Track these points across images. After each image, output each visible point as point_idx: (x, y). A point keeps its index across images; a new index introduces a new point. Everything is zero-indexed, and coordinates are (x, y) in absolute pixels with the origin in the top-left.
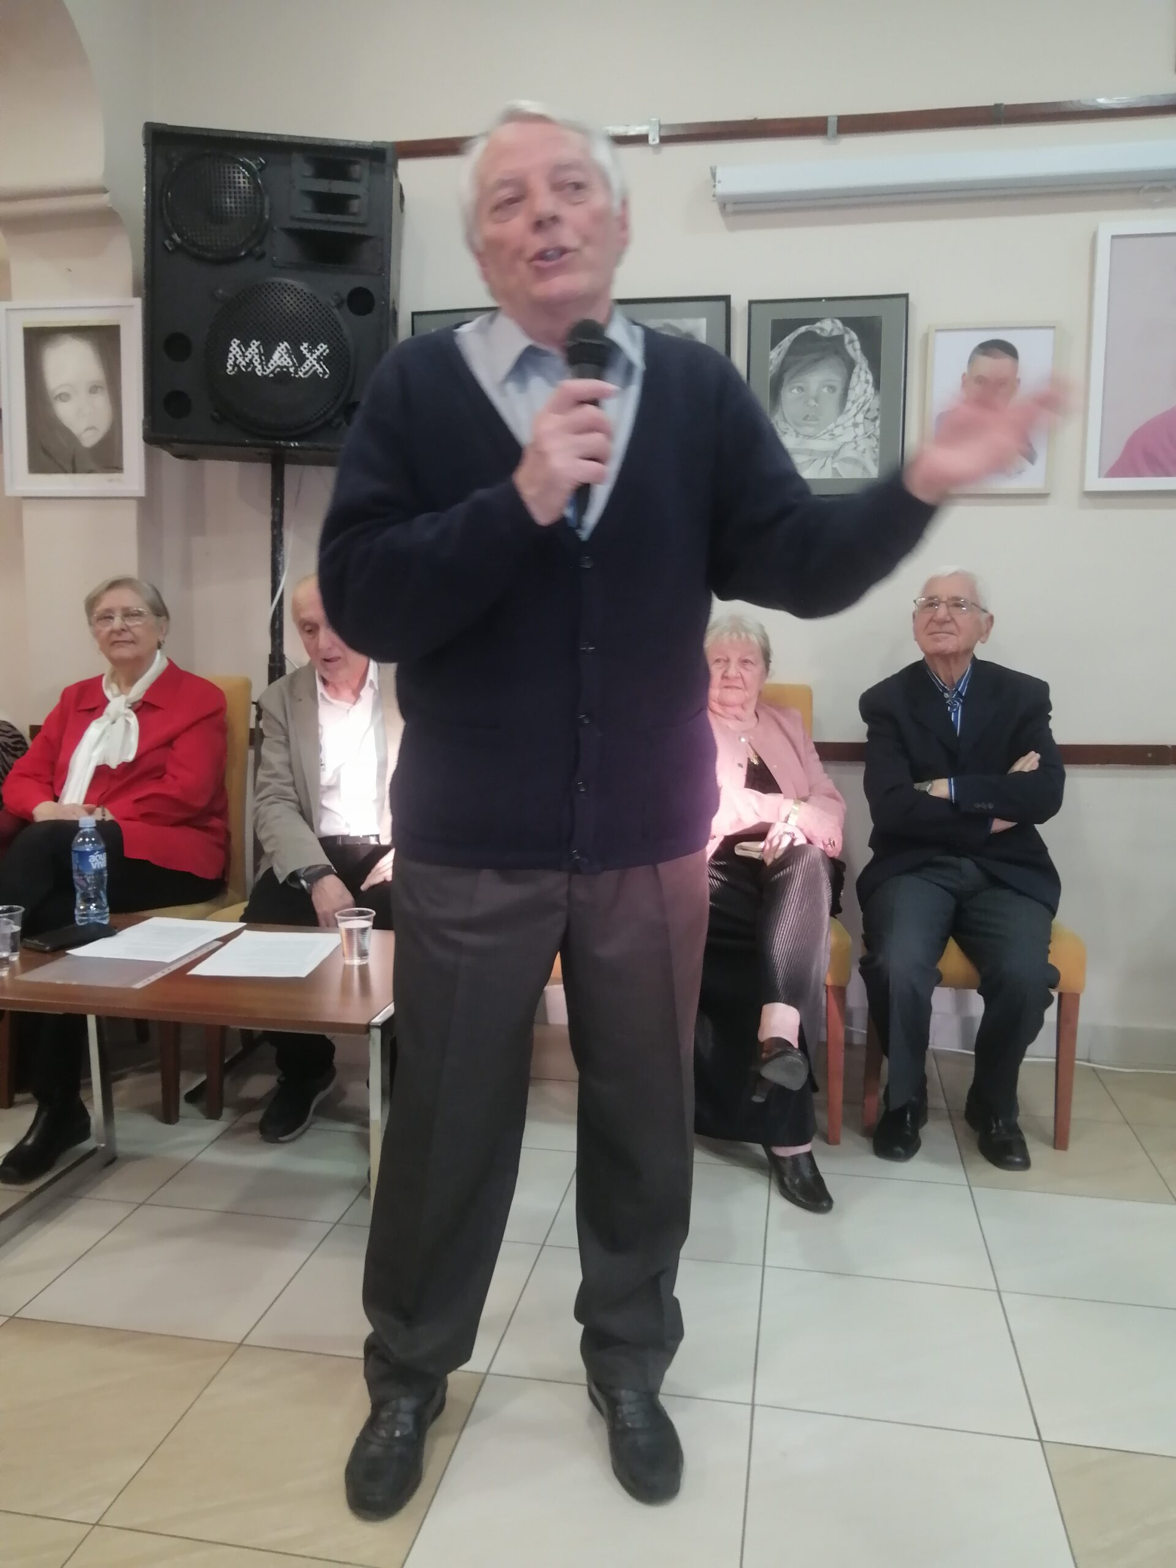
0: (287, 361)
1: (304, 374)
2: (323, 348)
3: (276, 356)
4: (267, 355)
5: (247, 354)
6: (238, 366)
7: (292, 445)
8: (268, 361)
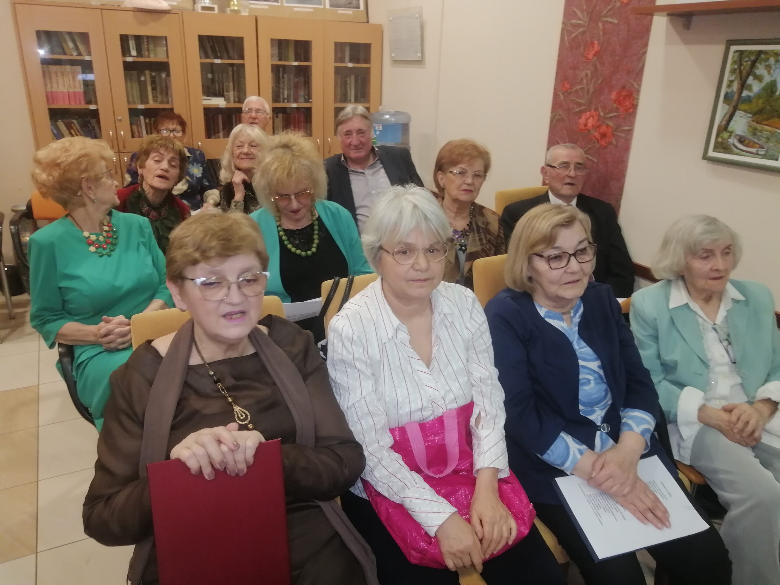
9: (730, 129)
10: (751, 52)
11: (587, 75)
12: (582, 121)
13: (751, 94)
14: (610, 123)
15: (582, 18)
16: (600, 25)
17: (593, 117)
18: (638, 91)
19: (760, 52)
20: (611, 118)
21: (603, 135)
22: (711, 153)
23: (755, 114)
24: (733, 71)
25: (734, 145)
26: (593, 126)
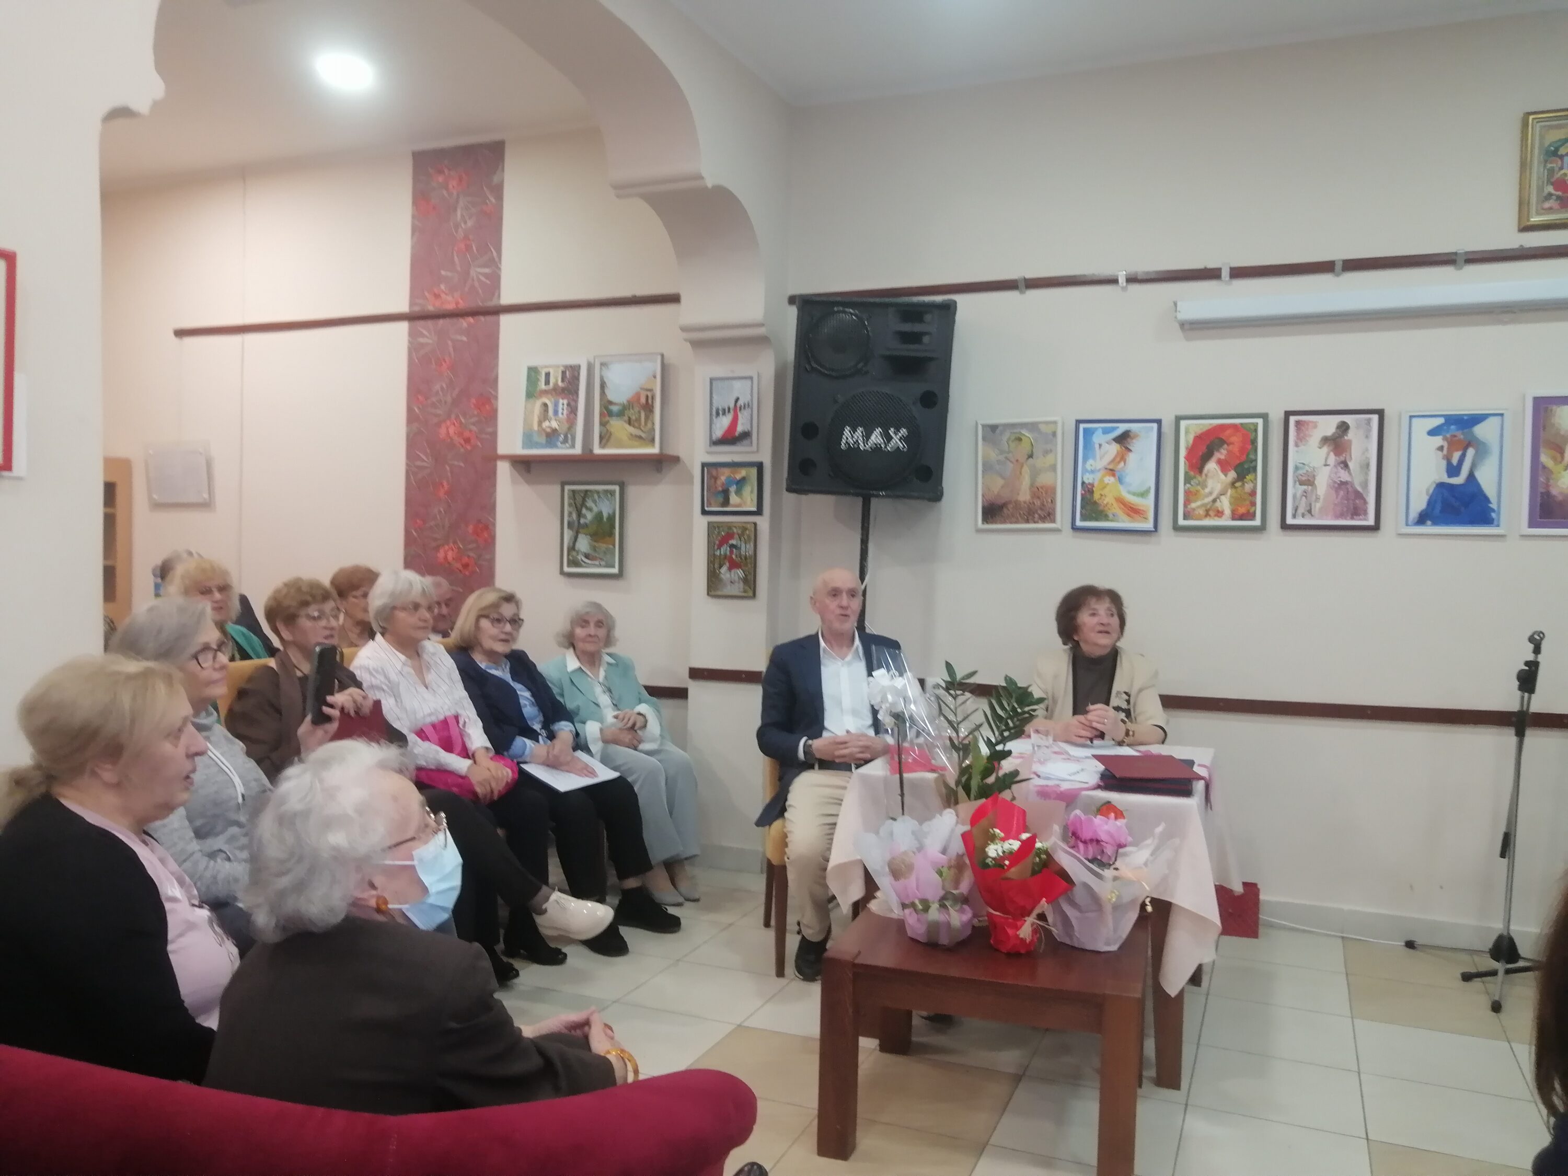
0: (880, 440)
1: (891, 448)
2: (904, 431)
3: (873, 437)
4: (867, 437)
5: (854, 435)
6: (849, 444)
7: (881, 493)
8: (867, 440)
9: (576, 548)
10: (580, 491)
11: (440, 512)
12: (441, 555)
13: (587, 521)
14: (471, 554)
15: (426, 460)
16: (448, 468)
17: (453, 550)
18: (494, 525)
19: (586, 491)
20: (471, 550)
21: (466, 566)
22: (566, 569)
23: (591, 536)
24: (570, 505)
25: (582, 561)
26: (453, 559)
